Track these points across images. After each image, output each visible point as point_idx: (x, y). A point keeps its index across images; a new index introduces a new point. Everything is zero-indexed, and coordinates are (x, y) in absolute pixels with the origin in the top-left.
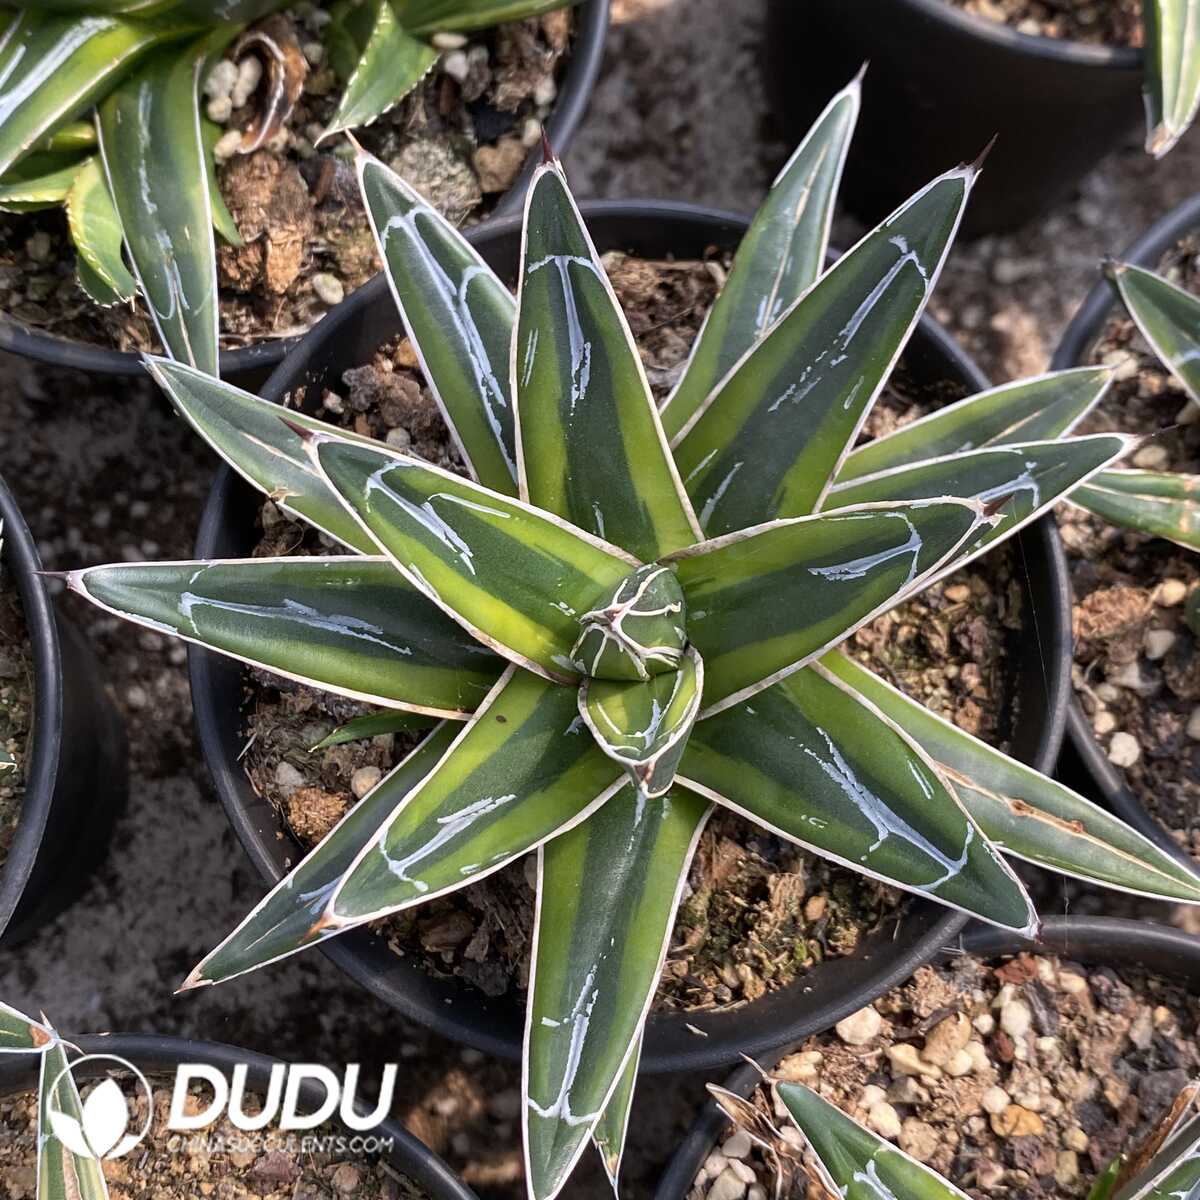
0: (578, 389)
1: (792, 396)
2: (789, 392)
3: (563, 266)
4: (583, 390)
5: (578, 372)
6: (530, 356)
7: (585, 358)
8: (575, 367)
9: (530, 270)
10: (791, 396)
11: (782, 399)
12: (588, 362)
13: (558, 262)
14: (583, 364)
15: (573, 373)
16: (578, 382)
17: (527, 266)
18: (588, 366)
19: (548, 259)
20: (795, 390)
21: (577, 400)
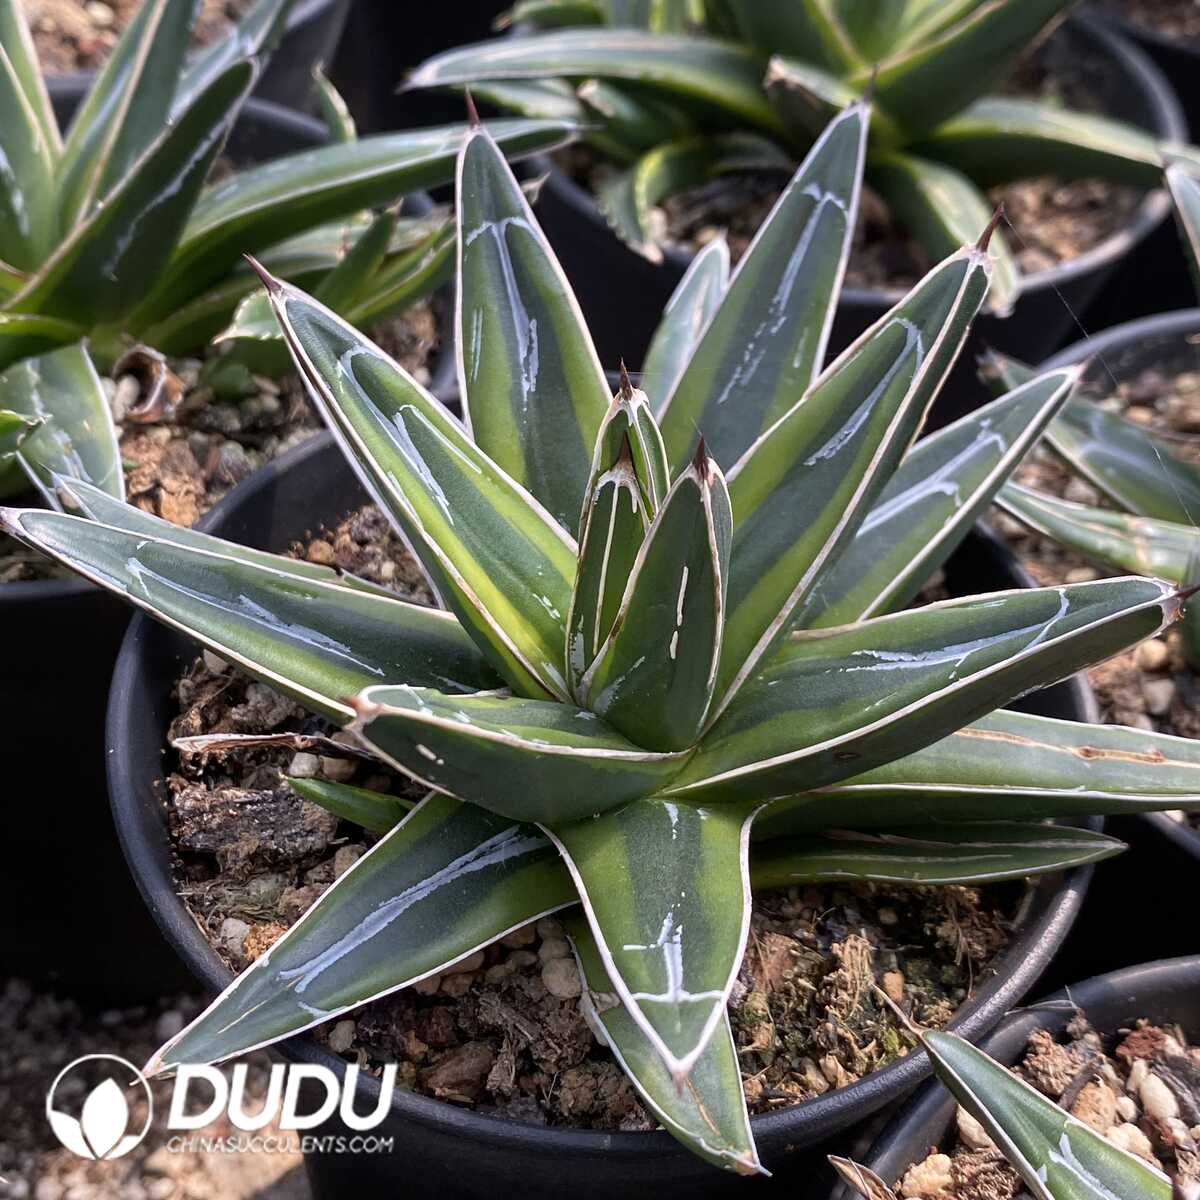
0: (528, 379)
1: (740, 379)
2: (736, 376)
3: (500, 235)
4: (533, 381)
5: (526, 359)
6: (476, 344)
7: (531, 341)
8: (523, 354)
9: (469, 241)
10: (738, 380)
11: (730, 385)
12: (535, 345)
13: (495, 231)
14: (530, 350)
15: (522, 361)
16: (528, 371)
17: (464, 238)
18: (535, 351)
19: (485, 226)
20: (742, 373)
21: (528, 392)
